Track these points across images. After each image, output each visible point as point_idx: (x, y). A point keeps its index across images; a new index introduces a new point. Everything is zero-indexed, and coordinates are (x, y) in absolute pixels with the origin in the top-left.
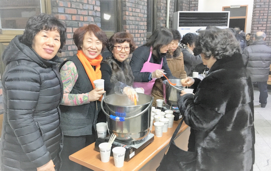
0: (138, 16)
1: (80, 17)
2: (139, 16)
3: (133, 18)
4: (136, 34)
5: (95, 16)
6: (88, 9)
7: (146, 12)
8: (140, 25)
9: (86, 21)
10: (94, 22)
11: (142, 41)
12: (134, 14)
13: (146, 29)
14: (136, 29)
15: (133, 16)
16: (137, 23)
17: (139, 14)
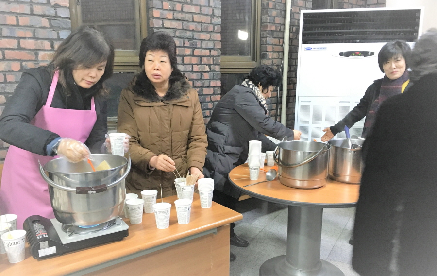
0: (193, 21)
1: (5, 17)
2: (195, 20)
3: (175, 24)
4: (185, 58)
5: (54, 17)
6: (31, 2)
7: (218, 12)
8: (199, 40)
9: (25, 26)
10: (50, 28)
11: (208, 72)
12: (179, 16)
13: (220, 47)
14: (184, 47)
15: (174, 19)
16: (189, 34)
17: (195, 16)
